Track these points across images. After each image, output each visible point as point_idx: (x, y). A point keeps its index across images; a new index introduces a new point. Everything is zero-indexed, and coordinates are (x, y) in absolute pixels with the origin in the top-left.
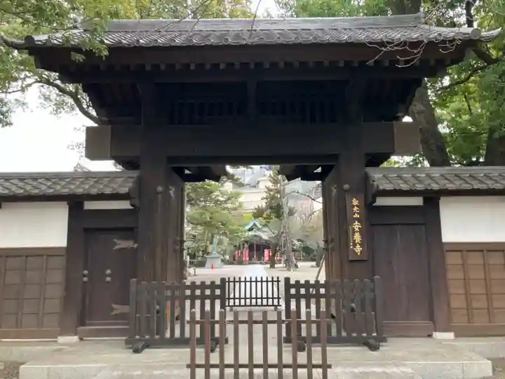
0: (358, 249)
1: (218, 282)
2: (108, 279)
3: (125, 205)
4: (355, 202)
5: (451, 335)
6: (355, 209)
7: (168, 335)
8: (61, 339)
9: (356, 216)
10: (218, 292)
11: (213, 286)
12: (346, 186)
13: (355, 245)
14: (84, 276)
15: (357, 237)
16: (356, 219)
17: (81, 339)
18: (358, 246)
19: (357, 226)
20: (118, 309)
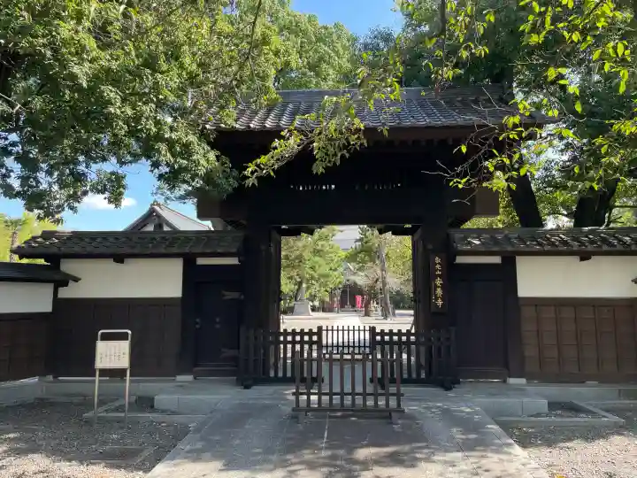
0: (440, 302)
1: (315, 330)
2: (218, 326)
3: (234, 261)
4: (437, 260)
5: (523, 381)
6: (438, 266)
7: (272, 374)
8: (179, 378)
9: (438, 273)
10: (315, 338)
11: (311, 333)
12: (430, 247)
13: (436, 299)
14: (197, 323)
15: (439, 291)
16: (439, 276)
17: (195, 378)
18: (440, 300)
19: (439, 282)
20: (228, 353)
